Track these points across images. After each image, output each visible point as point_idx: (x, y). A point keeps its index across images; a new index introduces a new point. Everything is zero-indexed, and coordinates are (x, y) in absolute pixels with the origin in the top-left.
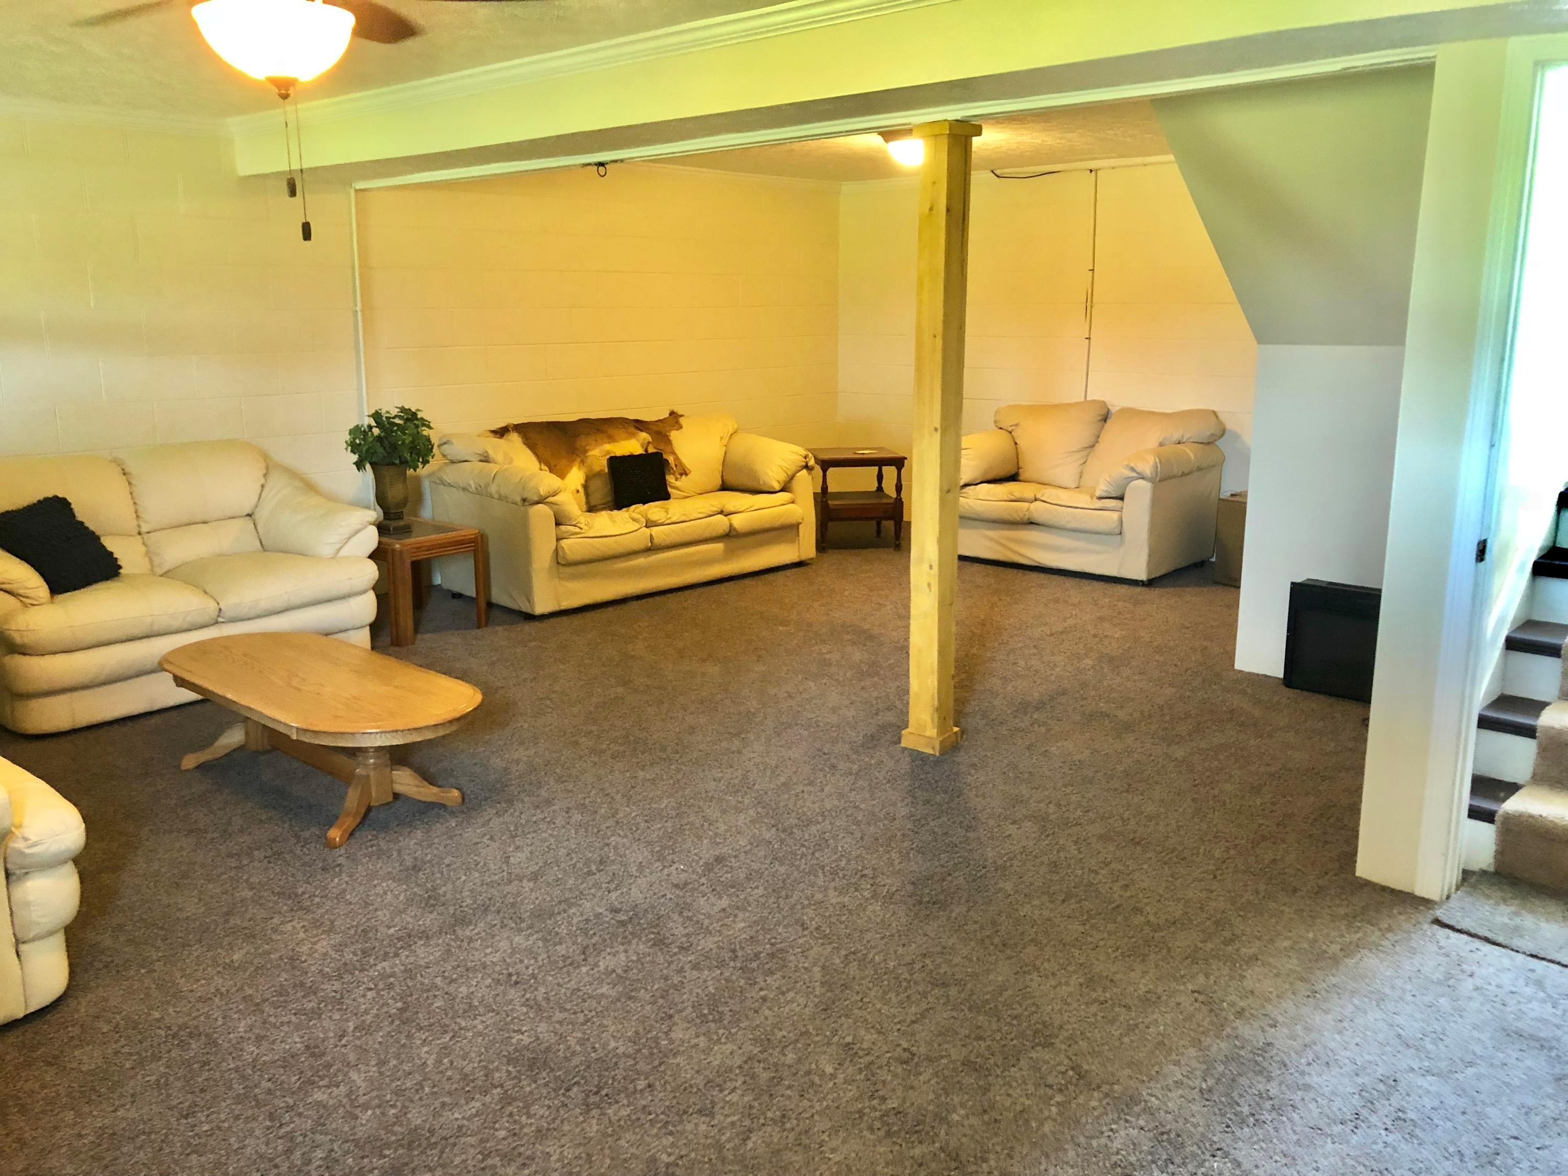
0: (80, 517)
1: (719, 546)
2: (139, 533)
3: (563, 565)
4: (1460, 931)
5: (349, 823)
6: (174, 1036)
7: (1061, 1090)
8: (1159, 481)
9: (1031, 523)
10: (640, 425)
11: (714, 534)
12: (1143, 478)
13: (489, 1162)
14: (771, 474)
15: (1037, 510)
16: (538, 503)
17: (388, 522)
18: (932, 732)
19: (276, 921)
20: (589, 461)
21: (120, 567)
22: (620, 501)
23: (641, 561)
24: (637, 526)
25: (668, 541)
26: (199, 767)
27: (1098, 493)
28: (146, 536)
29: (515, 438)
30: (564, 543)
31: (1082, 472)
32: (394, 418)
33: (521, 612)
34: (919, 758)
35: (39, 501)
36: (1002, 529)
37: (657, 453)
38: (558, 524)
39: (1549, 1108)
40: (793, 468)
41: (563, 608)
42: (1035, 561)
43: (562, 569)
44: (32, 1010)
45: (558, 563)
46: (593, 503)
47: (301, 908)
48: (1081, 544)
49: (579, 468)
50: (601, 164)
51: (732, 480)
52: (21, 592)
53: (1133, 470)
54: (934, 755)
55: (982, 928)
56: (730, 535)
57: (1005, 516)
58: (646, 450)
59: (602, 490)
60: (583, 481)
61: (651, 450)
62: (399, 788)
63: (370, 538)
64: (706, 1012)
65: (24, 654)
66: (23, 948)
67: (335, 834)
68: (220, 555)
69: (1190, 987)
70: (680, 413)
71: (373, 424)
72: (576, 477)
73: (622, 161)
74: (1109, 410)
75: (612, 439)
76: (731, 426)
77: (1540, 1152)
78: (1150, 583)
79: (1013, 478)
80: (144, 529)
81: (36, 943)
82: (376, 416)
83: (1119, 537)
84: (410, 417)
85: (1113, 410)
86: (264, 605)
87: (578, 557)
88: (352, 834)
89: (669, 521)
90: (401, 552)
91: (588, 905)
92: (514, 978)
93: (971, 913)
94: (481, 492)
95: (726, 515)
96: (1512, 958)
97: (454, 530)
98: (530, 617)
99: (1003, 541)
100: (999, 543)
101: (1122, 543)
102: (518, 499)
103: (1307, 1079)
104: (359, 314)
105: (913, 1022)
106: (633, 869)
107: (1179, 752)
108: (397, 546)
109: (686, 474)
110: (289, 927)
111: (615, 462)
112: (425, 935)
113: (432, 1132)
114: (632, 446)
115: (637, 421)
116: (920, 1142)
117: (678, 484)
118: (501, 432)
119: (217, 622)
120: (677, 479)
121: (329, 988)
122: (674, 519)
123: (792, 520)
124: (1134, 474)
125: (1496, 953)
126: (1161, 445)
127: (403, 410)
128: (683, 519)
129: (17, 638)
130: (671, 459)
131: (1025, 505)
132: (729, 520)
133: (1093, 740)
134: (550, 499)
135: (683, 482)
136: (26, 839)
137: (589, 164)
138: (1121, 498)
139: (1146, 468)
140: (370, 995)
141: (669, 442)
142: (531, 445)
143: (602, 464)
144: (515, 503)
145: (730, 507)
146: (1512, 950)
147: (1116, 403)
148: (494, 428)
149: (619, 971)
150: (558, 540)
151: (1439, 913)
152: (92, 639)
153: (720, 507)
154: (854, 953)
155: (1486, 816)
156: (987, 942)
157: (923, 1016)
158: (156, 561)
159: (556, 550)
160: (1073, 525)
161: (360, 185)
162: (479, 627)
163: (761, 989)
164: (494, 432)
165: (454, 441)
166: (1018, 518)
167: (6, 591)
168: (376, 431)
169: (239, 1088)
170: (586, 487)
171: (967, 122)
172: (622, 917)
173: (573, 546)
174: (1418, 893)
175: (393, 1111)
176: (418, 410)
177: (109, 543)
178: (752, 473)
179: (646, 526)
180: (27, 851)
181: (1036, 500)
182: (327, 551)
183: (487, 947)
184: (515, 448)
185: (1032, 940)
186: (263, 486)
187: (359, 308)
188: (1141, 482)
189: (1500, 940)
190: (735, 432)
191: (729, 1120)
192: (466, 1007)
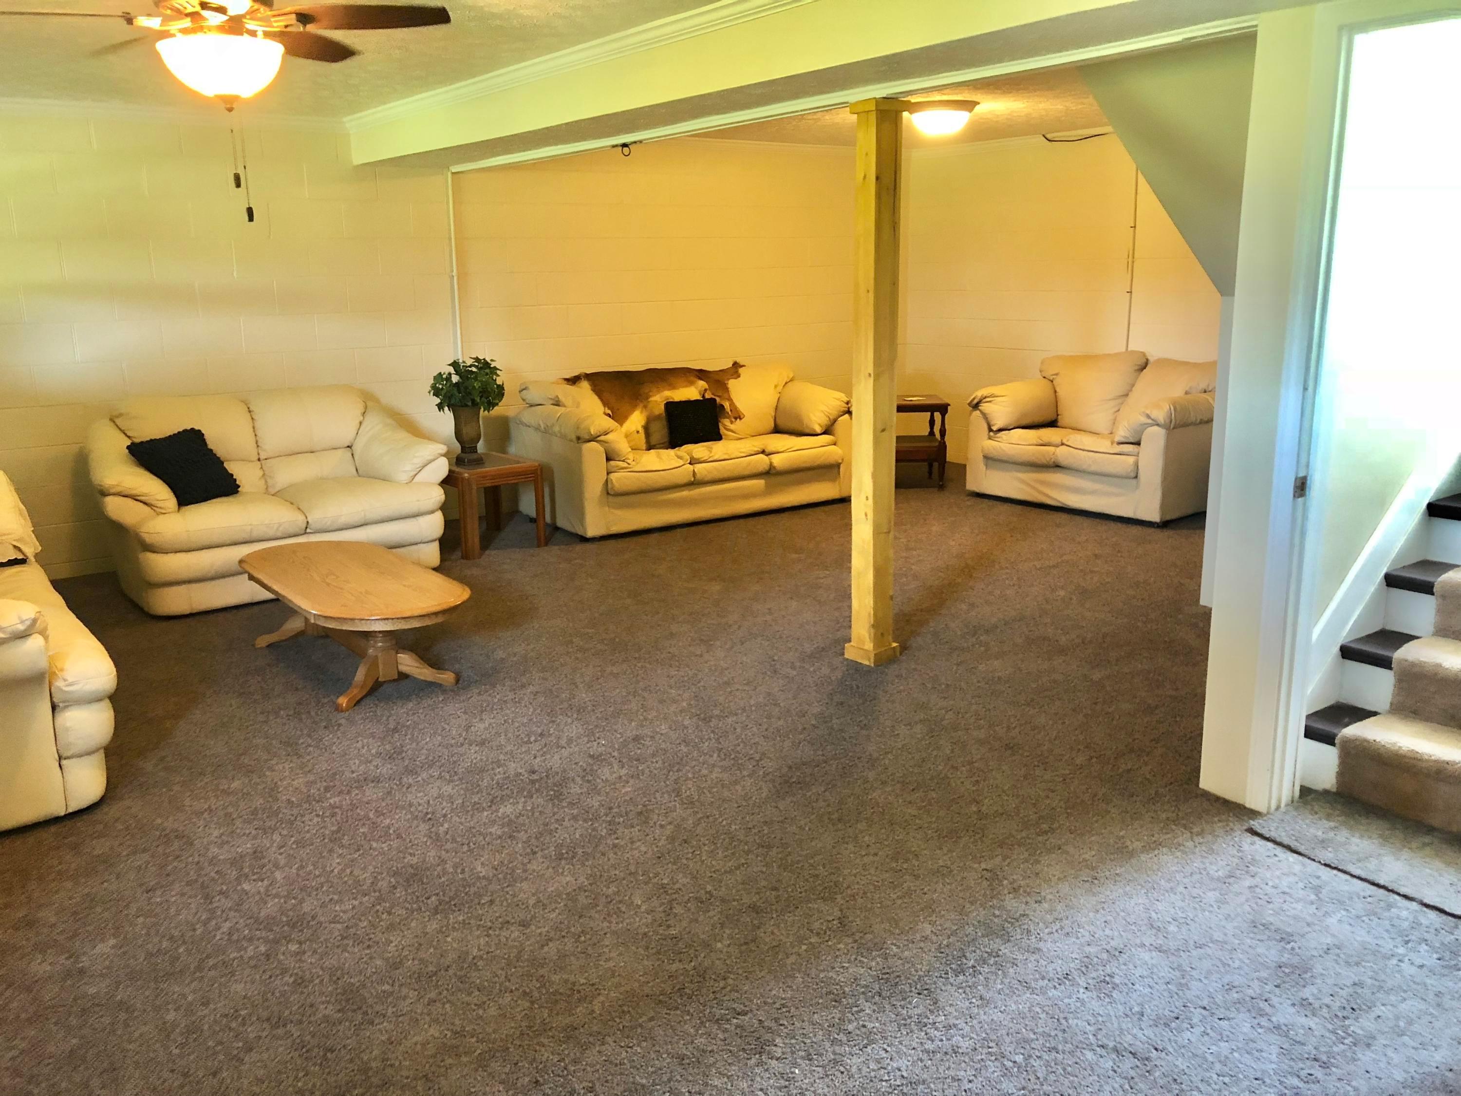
0: (211, 445)
1: (760, 483)
2: (259, 460)
3: (613, 495)
4: (1268, 839)
5: (355, 692)
6: (166, 835)
7: (818, 934)
8: (1174, 428)
9: (1057, 466)
10: (701, 374)
11: (755, 471)
12: (1158, 425)
13: (346, 942)
14: (813, 418)
15: (1062, 454)
16: (589, 441)
17: (464, 455)
18: (869, 646)
19: (273, 762)
20: (650, 405)
21: (239, 486)
22: (674, 442)
23: (685, 493)
24: (681, 462)
25: (709, 477)
26: (269, 646)
27: (1118, 439)
28: (263, 462)
29: (585, 385)
30: (613, 477)
31: (1115, 419)
32: (470, 366)
33: (577, 535)
34: (855, 667)
35: (179, 432)
36: (1033, 472)
37: (711, 399)
38: (608, 459)
39: (1253, 989)
40: (834, 413)
41: (611, 533)
42: (1059, 501)
43: (611, 499)
44: (70, 810)
45: (608, 493)
46: (653, 442)
47: (297, 754)
48: (1097, 486)
49: (641, 412)
50: (625, 145)
51: (782, 423)
52: (153, 503)
53: (1148, 417)
54: (869, 666)
55: (829, 805)
56: (770, 473)
57: (1033, 459)
58: (703, 396)
59: (660, 431)
60: (643, 423)
61: (707, 396)
62: (403, 668)
63: (442, 468)
64: (564, 851)
65: (154, 552)
66: (64, 762)
67: (343, 701)
68: (322, 479)
69: (983, 866)
70: (742, 364)
71: (453, 371)
72: (636, 420)
73: (641, 142)
74: (1147, 360)
75: (673, 387)
76: (787, 375)
77: (1221, 1022)
78: (1165, 525)
79: (1052, 424)
80: (262, 457)
81: (74, 760)
82: (455, 364)
83: (1134, 481)
84: (485, 366)
85: (1151, 359)
86: (344, 520)
87: (625, 488)
88: (358, 702)
89: (711, 459)
90: (468, 480)
91: (513, 765)
92: (429, 816)
93: (827, 793)
94: (546, 431)
95: (767, 455)
96: (1304, 865)
97: (518, 462)
98: (584, 539)
99: (1032, 483)
100: (1029, 485)
101: (1137, 487)
102: (574, 437)
103: (1041, 945)
104: (455, 278)
105: (726, 872)
106: (563, 742)
107: (1097, 675)
108: (466, 475)
109: (741, 419)
110: (281, 766)
111: (671, 406)
112: (377, 780)
113: (313, 918)
114: (691, 392)
115: (701, 371)
116: (680, 961)
117: (732, 427)
118: (574, 381)
119: (305, 533)
120: (732, 422)
121: (287, 813)
122: (716, 458)
123: (832, 460)
124: (1150, 421)
125: (1291, 859)
126: (1187, 393)
127: (477, 360)
128: (726, 457)
129: (148, 539)
130: (727, 405)
131: (1052, 449)
132: (770, 459)
133: (1023, 661)
134: (602, 438)
135: (737, 426)
136: (65, 680)
137: (616, 146)
138: (1138, 443)
139: (1160, 415)
140: (316, 820)
141: (727, 390)
142: (598, 391)
143: (660, 409)
144: (571, 441)
145: (769, 449)
146: (1309, 858)
147: (1154, 353)
148: (567, 377)
149: (513, 817)
150: (608, 473)
151: (1255, 824)
152: (206, 541)
153: (763, 447)
154: (708, 817)
155: (1328, 739)
156: (826, 818)
157: (737, 868)
158: (270, 482)
159: (607, 480)
160: (1093, 468)
161: (455, 169)
162: (539, 546)
163: (617, 838)
164: (567, 380)
165: (530, 387)
166: (1045, 462)
167: (141, 502)
168: (455, 379)
169: (193, 875)
170: (646, 428)
171: (896, 99)
172: (535, 777)
173: (621, 479)
174: (1247, 805)
175: (293, 901)
176: (492, 360)
177: (232, 467)
178: (798, 418)
179: (690, 463)
180: (67, 689)
181: (1063, 444)
182: (404, 477)
183: (420, 792)
184: (585, 394)
185: (866, 819)
186: (361, 423)
187: (455, 273)
188: (1156, 428)
189: (1302, 849)
190: (791, 380)
191: (539, 931)
192: (383, 834)
